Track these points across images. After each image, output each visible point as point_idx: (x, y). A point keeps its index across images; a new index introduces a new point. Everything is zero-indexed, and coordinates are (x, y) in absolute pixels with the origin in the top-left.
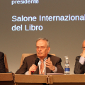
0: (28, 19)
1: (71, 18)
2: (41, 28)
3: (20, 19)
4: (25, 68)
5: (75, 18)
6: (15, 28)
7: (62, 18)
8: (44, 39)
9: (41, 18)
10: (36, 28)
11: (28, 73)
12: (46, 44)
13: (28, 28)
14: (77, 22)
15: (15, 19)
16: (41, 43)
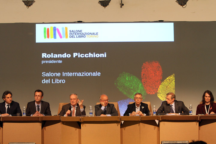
0: (54, 74)
1: (86, 74)
2: (63, 81)
3: (48, 75)
4: (63, 112)
5: (89, 74)
6: (45, 81)
7: (79, 74)
8: (75, 94)
9: (64, 74)
10: (60, 81)
11: (65, 115)
12: (76, 97)
13: (54, 81)
14: (91, 77)
15: (44, 74)
16: (73, 97)
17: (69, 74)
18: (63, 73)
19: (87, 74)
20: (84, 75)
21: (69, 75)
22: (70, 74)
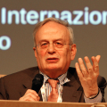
17: (26, 15)
18: (4, 10)
19: (95, 18)
20: (82, 19)
21: (26, 19)
22: (29, 17)
